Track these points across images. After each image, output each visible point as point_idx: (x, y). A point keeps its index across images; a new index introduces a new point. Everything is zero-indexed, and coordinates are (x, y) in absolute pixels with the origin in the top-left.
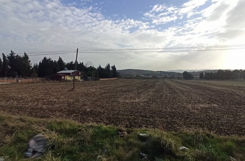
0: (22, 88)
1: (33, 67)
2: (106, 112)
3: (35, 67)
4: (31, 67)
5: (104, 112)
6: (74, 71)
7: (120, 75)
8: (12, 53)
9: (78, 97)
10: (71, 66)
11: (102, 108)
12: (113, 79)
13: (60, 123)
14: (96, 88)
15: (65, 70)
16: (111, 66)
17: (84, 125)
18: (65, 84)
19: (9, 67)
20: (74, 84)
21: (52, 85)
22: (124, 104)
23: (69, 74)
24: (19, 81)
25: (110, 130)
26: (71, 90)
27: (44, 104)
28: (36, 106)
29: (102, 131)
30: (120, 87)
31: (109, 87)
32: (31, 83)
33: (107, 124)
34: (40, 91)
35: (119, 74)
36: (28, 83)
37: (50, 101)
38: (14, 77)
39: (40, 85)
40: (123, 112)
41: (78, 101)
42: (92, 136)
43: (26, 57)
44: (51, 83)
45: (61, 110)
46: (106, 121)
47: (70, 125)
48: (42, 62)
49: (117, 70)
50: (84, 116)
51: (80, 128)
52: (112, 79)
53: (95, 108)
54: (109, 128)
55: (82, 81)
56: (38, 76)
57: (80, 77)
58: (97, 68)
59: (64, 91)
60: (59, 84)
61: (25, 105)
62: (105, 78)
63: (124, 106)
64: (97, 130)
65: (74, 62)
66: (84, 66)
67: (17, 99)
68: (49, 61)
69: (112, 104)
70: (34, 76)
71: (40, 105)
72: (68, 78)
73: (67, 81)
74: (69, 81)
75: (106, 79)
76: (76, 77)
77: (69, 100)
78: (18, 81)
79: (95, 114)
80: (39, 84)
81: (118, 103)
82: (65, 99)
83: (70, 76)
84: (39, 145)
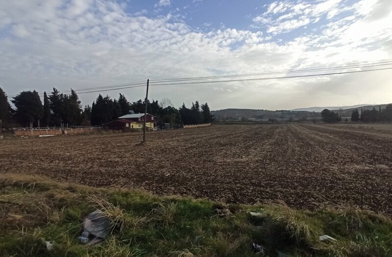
0: (70, 143)
1: (84, 110)
2: (195, 178)
3: (87, 110)
4: (81, 110)
5: (192, 178)
6: (144, 114)
7: (215, 119)
8: (55, 91)
9: (151, 155)
10: (138, 107)
11: (189, 172)
12: (204, 125)
13: (126, 195)
14: (178, 141)
15: (130, 113)
16: (200, 105)
17: (162, 198)
18: (131, 135)
19: (52, 112)
20: (144, 134)
21: (111, 137)
22: (224, 165)
23: (135, 120)
24: (66, 132)
25: (203, 206)
26: (140, 144)
27: (101, 166)
28: (90, 168)
29: (189, 207)
30: (217, 137)
31: (199, 138)
32: (82, 134)
33: (197, 197)
34: (95, 146)
35: (213, 118)
36: (78, 134)
37: (111, 161)
38: (58, 126)
39: (95, 138)
40: (222, 177)
41: (150, 160)
42: (175, 215)
43: (74, 96)
44: (110, 134)
45: (126, 176)
46: (196, 192)
47: (141, 197)
48: (97, 102)
49: (210, 111)
50: (161, 183)
51: (156, 203)
52: (202, 125)
53: (177, 172)
54: (201, 202)
55: (155, 131)
56: (91, 123)
57: (153, 124)
58: (178, 109)
59: (130, 145)
60: (122, 136)
61: (75, 167)
62: (191, 124)
63: (223, 169)
64: (182, 207)
65: (143, 100)
66: (158, 106)
67: (63, 159)
68: (107, 101)
69: (203, 166)
70: (85, 125)
71: (96, 168)
72: (135, 126)
73: (134, 130)
74: (137, 130)
75: (193, 126)
76: (146, 123)
77: (138, 159)
78: (63, 133)
79: (178, 181)
80: (93, 136)
81: (213, 164)
82: (131, 159)
83: (138, 123)
84: (97, 227)
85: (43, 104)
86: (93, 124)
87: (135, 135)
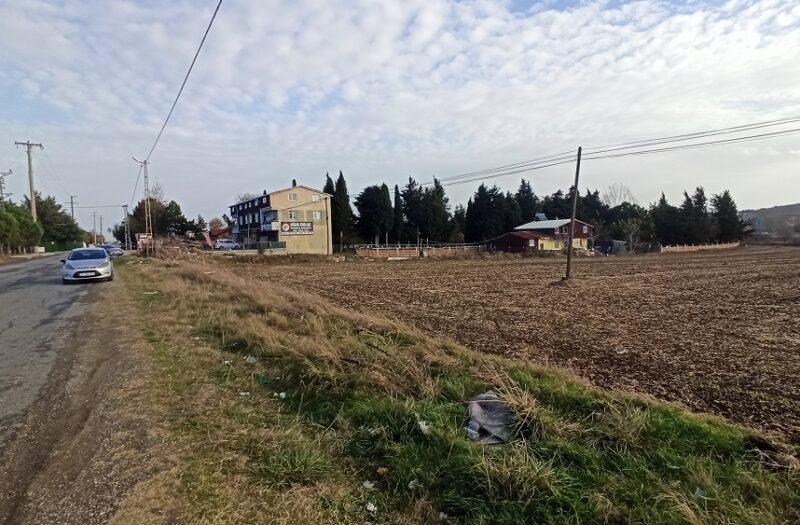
0: (434, 273)
1: (453, 214)
2: (691, 370)
3: (459, 215)
4: (450, 215)
6: (569, 220)
8: (412, 184)
9: (583, 306)
10: (556, 206)
13: (538, 375)
14: (646, 281)
15: (538, 220)
17: (613, 395)
18: (540, 264)
19: (405, 219)
20: (568, 263)
21: (503, 266)
23: (548, 233)
24: (425, 254)
25: (714, 431)
26: (560, 283)
27: (488, 318)
29: (680, 426)
32: (450, 258)
33: (696, 411)
34: (473, 281)
35: (748, 228)
36: (445, 258)
37: (503, 311)
38: (414, 242)
39: (472, 266)
41: (582, 317)
42: (644, 433)
43: (439, 190)
44: (498, 259)
45: (533, 341)
46: (694, 399)
47: (570, 385)
48: (475, 199)
50: (608, 367)
55: (591, 256)
56: (465, 238)
57: (585, 243)
58: (647, 208)
59: (539, 284)
60: (522, 265)
61: (444, 315)
62: (682, 244)
65: (566, 192)
66: (599, 203)
67: (425, 299)
68: (493, 196)
70: (455, 242)
71: (478, 321)
72: (547, 245)
73: (543, 254)
74: (551, 254)
75: (686, 248)
76: (574, 240)
77: (556, 312)
78: (421, 254)
80: (468, 262)
81: (746, 344)
82: (543, 310)
83: (554, 239)
84: (493, 419)
85: (393, 205)
86: (469, 240)
87: (548, 264)
